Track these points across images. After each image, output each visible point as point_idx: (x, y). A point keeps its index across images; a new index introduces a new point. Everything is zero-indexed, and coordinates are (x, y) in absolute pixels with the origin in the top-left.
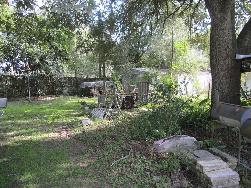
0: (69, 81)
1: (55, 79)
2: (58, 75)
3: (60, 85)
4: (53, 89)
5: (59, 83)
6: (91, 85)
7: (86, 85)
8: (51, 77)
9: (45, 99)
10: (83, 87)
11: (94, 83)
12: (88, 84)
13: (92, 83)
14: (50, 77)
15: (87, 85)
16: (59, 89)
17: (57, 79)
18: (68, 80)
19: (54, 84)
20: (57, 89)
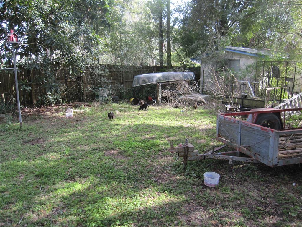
0: (110, 71)
1: (82, 68)
2: (88, 60)
3: (93, 80)
4: (80, 90)
5: (91, 76)
6: (155, 80)
7: (145, 81)
8: (73, 62)
9: (62, 113)
10: (139, 83)
11: (159, 75)
12: (149, 78)
13: (156, 76)
14: (72, 64)
15: (147, 81)
16: (89, 88)
17: (87, 68)
18: (107, 71)
19: (81, 79)
20: (86, 90)
